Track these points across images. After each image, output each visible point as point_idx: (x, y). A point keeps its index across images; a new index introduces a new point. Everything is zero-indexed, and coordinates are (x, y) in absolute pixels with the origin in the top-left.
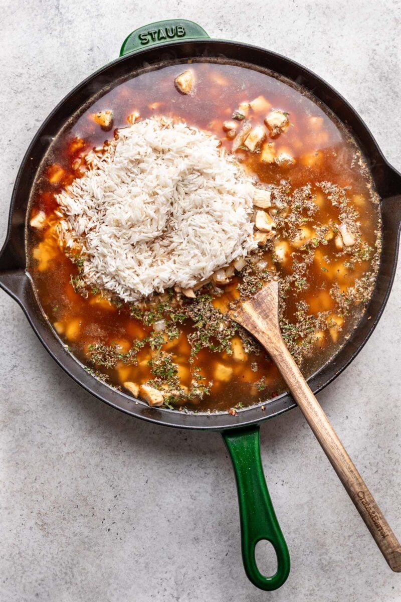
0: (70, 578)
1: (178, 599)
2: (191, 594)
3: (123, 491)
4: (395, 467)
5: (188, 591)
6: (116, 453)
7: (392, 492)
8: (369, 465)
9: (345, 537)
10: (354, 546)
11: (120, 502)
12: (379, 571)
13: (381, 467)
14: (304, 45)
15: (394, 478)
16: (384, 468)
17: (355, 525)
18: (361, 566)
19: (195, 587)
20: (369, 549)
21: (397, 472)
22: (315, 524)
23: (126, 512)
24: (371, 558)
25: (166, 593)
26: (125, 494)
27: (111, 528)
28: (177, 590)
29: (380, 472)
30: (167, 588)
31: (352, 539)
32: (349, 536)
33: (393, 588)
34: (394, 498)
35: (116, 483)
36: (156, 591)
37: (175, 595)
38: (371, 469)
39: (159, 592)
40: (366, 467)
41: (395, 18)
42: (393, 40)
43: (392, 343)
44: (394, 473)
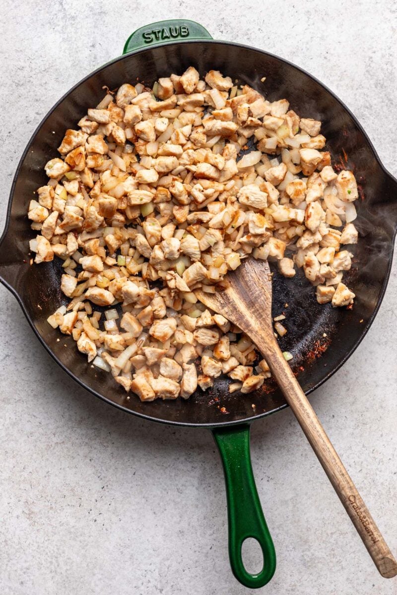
0: (55, 567)
1: (161, 591)
2: (174, 587)
3: (111, 483)
4: (379, 466)
5: (172, 584)
6: (105, 444)
7: (376, 492)
8: (354, 464)
9: (327, 534)
10: (337, 543)
11: (107, 494)
12: (360, 569)
13: (365, 466)
14: (302, 49)
15: (378, 477)
16: (369, 467)
17: (338, 522)
18: (343, 563)
19: (179, 579)
20: (351, 547)
21: (381, 471)
22: (299, 520)
23: (113, 504)
24: (353, 555)
25: (150, 585)
26: (112, 486)
27: (97, 519)
28: (161, 581)
29: (364, 471)
30: (151, 580)
31: (334, 536)
32: (332, 534)
33: (374, 585)
34: (377, 497)
35: (103, 475)
36: (140, 583)
37: (159, 587)
38: (356, 468)
39: (142, 584)
40: (350, 466)
41: (392, 27)
42: (390, 48)
43: (380, 345)
44: (378, 472)
